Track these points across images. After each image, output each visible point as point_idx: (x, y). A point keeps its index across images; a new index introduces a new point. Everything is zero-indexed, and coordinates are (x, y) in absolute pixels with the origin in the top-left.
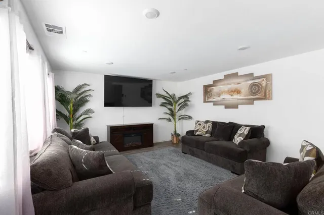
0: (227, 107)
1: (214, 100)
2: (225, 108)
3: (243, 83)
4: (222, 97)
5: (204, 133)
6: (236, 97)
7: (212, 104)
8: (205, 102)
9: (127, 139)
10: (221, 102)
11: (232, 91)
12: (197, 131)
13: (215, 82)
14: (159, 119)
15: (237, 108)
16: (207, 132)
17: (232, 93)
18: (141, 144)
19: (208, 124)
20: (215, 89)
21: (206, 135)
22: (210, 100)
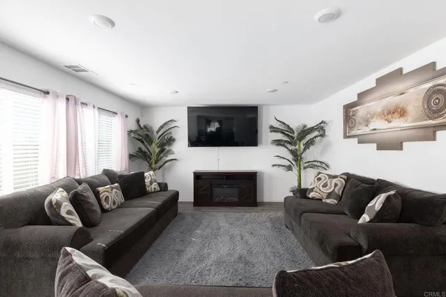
0: (381, 146)
1: (359, 132)
2: (378, 149)
3: (411, 90)
4: (372, 126)
5: (325, 196)
6: (398, 123)
7: (356, 140)
8: (346, 137)
9: (217, 191)
10: (370, 136)
11: (389, 113)
12: (312, 190)
13: (361, 95)
14: (274, 165)
15: (401, 149)
16: (329, 195)
17: (390, 116)
18: (236, 200)
19: (334, 181)
20: (361, 111)
21: (328, 201)
22: (353, 133)
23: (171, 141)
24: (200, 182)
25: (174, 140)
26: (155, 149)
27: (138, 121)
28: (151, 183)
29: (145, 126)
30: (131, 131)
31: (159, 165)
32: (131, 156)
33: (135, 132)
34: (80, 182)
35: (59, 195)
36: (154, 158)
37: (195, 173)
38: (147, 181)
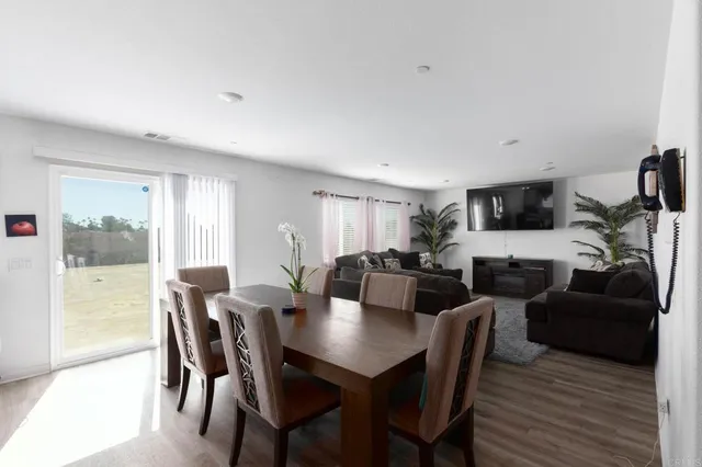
23: (453, 224)
24: (481, 268)
25: (456, 224)
26: (436, 233)
27: (421, 206)
28: (426, 262)
29: (429, 212)
30: (413, 217)
31: (439, 248)
32: (413, 240)
33: (417, 217)
34: (374, 254)
35: (364, 258)
36: (435, 241)
37: (474, 258)
38: (422, 261)
